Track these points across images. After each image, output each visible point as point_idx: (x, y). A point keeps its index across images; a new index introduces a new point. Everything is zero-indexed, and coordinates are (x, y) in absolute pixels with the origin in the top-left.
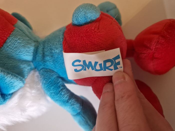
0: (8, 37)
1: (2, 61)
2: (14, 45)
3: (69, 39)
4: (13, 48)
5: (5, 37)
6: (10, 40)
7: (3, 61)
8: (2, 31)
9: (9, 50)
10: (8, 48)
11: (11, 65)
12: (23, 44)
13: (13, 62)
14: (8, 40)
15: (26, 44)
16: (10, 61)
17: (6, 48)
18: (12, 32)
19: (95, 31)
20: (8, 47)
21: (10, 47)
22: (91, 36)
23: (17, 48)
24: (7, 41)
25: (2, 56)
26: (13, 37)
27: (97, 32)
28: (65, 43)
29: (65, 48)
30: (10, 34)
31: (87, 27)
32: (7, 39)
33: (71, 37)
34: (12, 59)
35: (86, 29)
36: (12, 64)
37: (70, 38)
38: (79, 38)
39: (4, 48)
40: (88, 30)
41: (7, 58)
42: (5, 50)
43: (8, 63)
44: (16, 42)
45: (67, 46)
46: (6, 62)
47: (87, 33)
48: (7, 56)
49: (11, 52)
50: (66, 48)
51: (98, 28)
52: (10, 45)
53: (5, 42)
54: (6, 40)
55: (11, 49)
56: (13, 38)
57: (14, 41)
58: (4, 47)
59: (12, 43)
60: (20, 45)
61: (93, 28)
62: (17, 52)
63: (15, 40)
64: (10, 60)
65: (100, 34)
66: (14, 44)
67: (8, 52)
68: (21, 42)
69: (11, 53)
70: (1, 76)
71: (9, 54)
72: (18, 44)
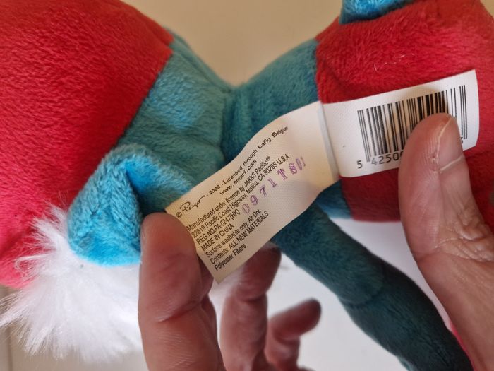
0: (159, 73)
1: (146, 139)
2: (176, 93)
3: (338, 61)
4: (174, 103)
5: (152, 71)
6: (165, 80)
7: (150, 137)
8: (144, 56)
9: (163, 107)
10: (162, 103)
11: (170, 152)
12: (195, 94)
13: (173, 142)
14: (159, 80)
15: (202, 94)
16: (167, 138)
17: (155, 101)
18: (167, 59)
19: (431, 24)
20: (160, 99)
21: (164, 98)
22: (417, 40)
23: (184, 104)
24: (159, 83)
25: (147, 123)
26: (172, 73)
27: (438, 27)
28: (323, 78)
29: (324, 92)
30: (163, 64)
31: (401, 17)
32: (157, 76)
33: (347, 53)
34: (171, 136)
35: (396, 22)
36: (171, 147)
37: (341, 59)
38: (376, 53)
39: (151, 101)
40: (405, 24)
41: (158, 130)
42: (154, 108)
43: (161, 146)
44: (179, 88)
45: (330, 86)
46: (156, 142)
47: (402, 32)
48: (158, 125)
49: (169, 113)
50: (327, 93)
51: (438, 14)
52: (164, 95)
53: (151, 85)
54: (154, 81)
55: (168, 105)
56: (171, 76)
57: (174, 85)
58: (151, 99)
59: (169, 88)
60: (190, 97)
61: (423, 15)
62: (183, 116)
63: (177, 83)
64: (165, 136)
65: (448, 30)
66: (175, 91)
67: (161, 113)
68: (192, 88)
69: (169, 116)
70: (147, 166)
71: (163, 120)
72: (185, 92)
